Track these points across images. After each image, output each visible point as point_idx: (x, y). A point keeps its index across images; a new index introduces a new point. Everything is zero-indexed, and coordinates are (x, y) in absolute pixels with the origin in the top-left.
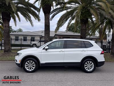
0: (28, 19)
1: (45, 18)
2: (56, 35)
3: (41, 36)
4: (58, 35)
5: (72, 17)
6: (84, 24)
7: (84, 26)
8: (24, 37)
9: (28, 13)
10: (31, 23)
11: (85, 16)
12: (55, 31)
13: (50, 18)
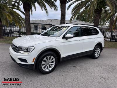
3: (52, 25)
8: (35, 25)
10: (46, 12)
12: (70, 20)
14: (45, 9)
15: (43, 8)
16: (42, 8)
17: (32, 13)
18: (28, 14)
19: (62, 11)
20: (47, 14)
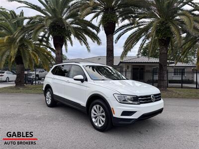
0: (84, 42)
1: (107, 40)
2: (121, 62)
4: (124, 63)
5: (146, 36)
6: (164, 45)
7: (165, 49)
9: (84, 34)
10: (87, 47)
11: (165, 34)
12: (121, 57)
13: (114, 41)
14: (85, 44)
15: (82, 42)
16: (80, 42)
17: (66, 50)
18: (60, 51)
19: (109, 45)
20: (89, 50)
